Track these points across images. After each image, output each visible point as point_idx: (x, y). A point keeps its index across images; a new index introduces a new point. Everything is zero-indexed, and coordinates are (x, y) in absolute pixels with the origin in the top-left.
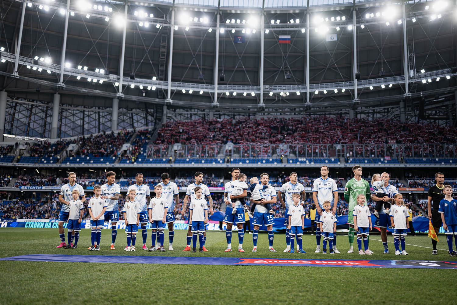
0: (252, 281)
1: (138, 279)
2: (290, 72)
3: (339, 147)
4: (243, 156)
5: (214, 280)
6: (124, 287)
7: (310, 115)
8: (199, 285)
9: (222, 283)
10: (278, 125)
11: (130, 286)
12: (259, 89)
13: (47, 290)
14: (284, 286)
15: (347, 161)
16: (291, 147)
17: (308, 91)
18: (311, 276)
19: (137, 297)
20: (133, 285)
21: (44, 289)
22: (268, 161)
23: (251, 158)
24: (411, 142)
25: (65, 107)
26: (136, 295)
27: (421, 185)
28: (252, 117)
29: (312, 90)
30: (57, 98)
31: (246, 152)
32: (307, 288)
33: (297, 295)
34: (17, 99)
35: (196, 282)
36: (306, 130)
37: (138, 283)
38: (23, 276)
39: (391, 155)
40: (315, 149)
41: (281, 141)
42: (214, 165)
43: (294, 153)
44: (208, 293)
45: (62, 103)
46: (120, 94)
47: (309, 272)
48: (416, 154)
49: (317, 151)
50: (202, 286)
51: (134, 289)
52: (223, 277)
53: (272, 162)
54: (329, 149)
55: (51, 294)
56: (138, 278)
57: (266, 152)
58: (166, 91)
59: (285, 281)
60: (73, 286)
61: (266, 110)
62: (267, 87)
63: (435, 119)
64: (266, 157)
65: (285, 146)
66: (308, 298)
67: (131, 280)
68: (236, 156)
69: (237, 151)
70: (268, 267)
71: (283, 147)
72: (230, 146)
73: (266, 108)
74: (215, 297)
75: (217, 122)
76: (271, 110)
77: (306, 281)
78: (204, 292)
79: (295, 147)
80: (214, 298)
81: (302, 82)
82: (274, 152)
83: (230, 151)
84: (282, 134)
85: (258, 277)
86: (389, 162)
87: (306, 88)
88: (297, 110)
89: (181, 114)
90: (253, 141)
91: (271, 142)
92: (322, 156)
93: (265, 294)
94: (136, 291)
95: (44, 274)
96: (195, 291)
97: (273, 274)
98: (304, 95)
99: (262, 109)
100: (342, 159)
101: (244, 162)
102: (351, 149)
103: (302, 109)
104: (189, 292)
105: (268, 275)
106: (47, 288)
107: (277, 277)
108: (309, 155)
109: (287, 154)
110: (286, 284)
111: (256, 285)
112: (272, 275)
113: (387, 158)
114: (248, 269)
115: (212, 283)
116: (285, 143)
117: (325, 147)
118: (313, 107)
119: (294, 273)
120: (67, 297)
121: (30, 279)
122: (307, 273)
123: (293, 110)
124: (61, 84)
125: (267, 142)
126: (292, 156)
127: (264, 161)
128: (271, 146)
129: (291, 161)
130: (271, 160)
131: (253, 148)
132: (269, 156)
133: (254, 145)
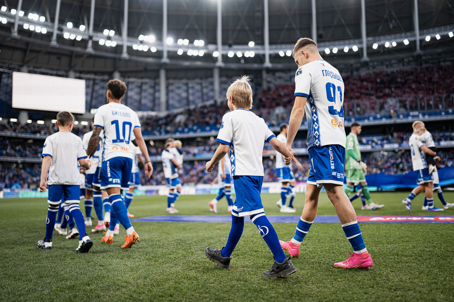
0: (372, 238)
1: (255, 236)
2: (395, 20)
4: (348, 115)
5: (331, 236)
6: (244, 243)
7: (421, 65)
8: (317, 241)
9: (339, 239)
11: (249, 242)
12: (361, 43)
13: (175, 246)
14: (407, 242)
16: (400, 101)
17: (418, 38)
18: (436, 232)
19: (258, 251)
20: (252, 241)
21: (173, 245)
22: (375, 118)
23: (357, 116)
25: (171, 81)
26: (256, 250)
28: (355, 73)
29: (422, 37)
30: (163, 74)
31: (351, 110)
32: (433, 243)
33: (423, 251)
34: (129, 77)
35: (313, 238)
36: (417, 82)
37: (256, 239)
38: (153, 234)
40: (428, 101)
41: (389, 96)
43: (404, 106)
44: (327, 248)
45: (167, 78)
46: (220, 63)
47: (433, 228)
49: (431, 103)
50: (319, 242)
51: (253, 245)
52: (340, 234)
53: (381, 118)
54: (445, 100)
55: (180, 249)
56: (255, 234)
57: (373, 108)
58: (264, 56)
59: (407, 237)
60: (197, 242)
61: (371, 64)
62: (370, 39)
64: (373, 113)
65: (394, 100)
66: (436, 253)
67: (249, 237)
70: (386, 224)
71: (391, 102)
73: (371, 61)
74: (335, 251)
76: (375, 63)
77: (431, 237)
78: (322, 247)
79: (405, 101)
80: (334, 253)
81: (410, 29)
82: (382, 108)
84: (390, 88)
85: (377, 234)
87: (414, 35)
88: (406, 60)
89: (280, 78)
90: (358, 98)
91: (378, 97)
92: (438, 107)
93: (388, 250)
94: (256, 246)
95: (170, 232)
96: (313, 247)
97: (393, 230)
98: (413, 43)
99: (366, 64)
103: (411, 59)
104: (308, 247)
105: (387, 231)
106: (175, 244)
107: (397, 233)
108: (422, 108)
109: (397, 108)
110: (409, 240)
111: (377, 240)
112: (392, 232)
114: (365, 226)
115: (329, 239)
116: (394, 97)
117: (441, 98)
118: (424, 55)
119: (416, 230)
120: (194, 251)
121: (159, 236)
122: (432, 229)
123: (401, 61)
124: (165, 60)
125: (373, 98)
126: (402, 110)
127: (371, 118)
128: (379, 101)
129: (401, 116)
130: (378, 116)
131: (358, 106)
132: (376, 113)
133: (360, 101)
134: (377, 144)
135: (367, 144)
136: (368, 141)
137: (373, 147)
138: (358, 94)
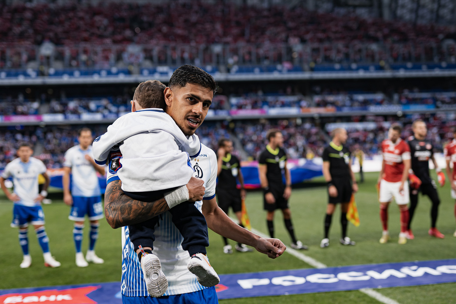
3: (217, 49)
4: (70, 65)
10: (124, 14)
15: (228, 71)
16: (145, 50)
22: (109, 73)
23: (83, 68)
24: (321, 41)
27: (333, 104)
36: (169, 22)
39: (291, 60)
40: (183, 52)
41: (129, 41)
42: (21, 80)
43: (150, 58)
48: (327, 59)
49: (186, 55)
53: (117, 74)
57: (107, 58)
63: (355, 7)
64: (106, 66)
65: (137, 48)
68: (58, 66)
69: (60, 57)
71: (133, 49)
72: (47, 49)
75: (24, 9)
79: (152, 50)
82: (119, 58)
83: (48, 58)
84: (132, 29)
86: (290, 71)
90: (86, 40)
91: (115, 42)
100: (222, 68)
101: (71, 74)
102: (235, 52)
108: (174, 62)
109: (141, 60)
113: (287, 65)
125: (108, 41)
126: (148, 64)
127: (104, 73)
128: (115, 48)
129: (146, 72)
130: (114, 70)
131: (85, 52)
132: (111, 66)
133: (88, 46)
134: (110, 112)
135: (97, 111)
136: (98, 107)
137: (104, 116)
138: (85, 35)
